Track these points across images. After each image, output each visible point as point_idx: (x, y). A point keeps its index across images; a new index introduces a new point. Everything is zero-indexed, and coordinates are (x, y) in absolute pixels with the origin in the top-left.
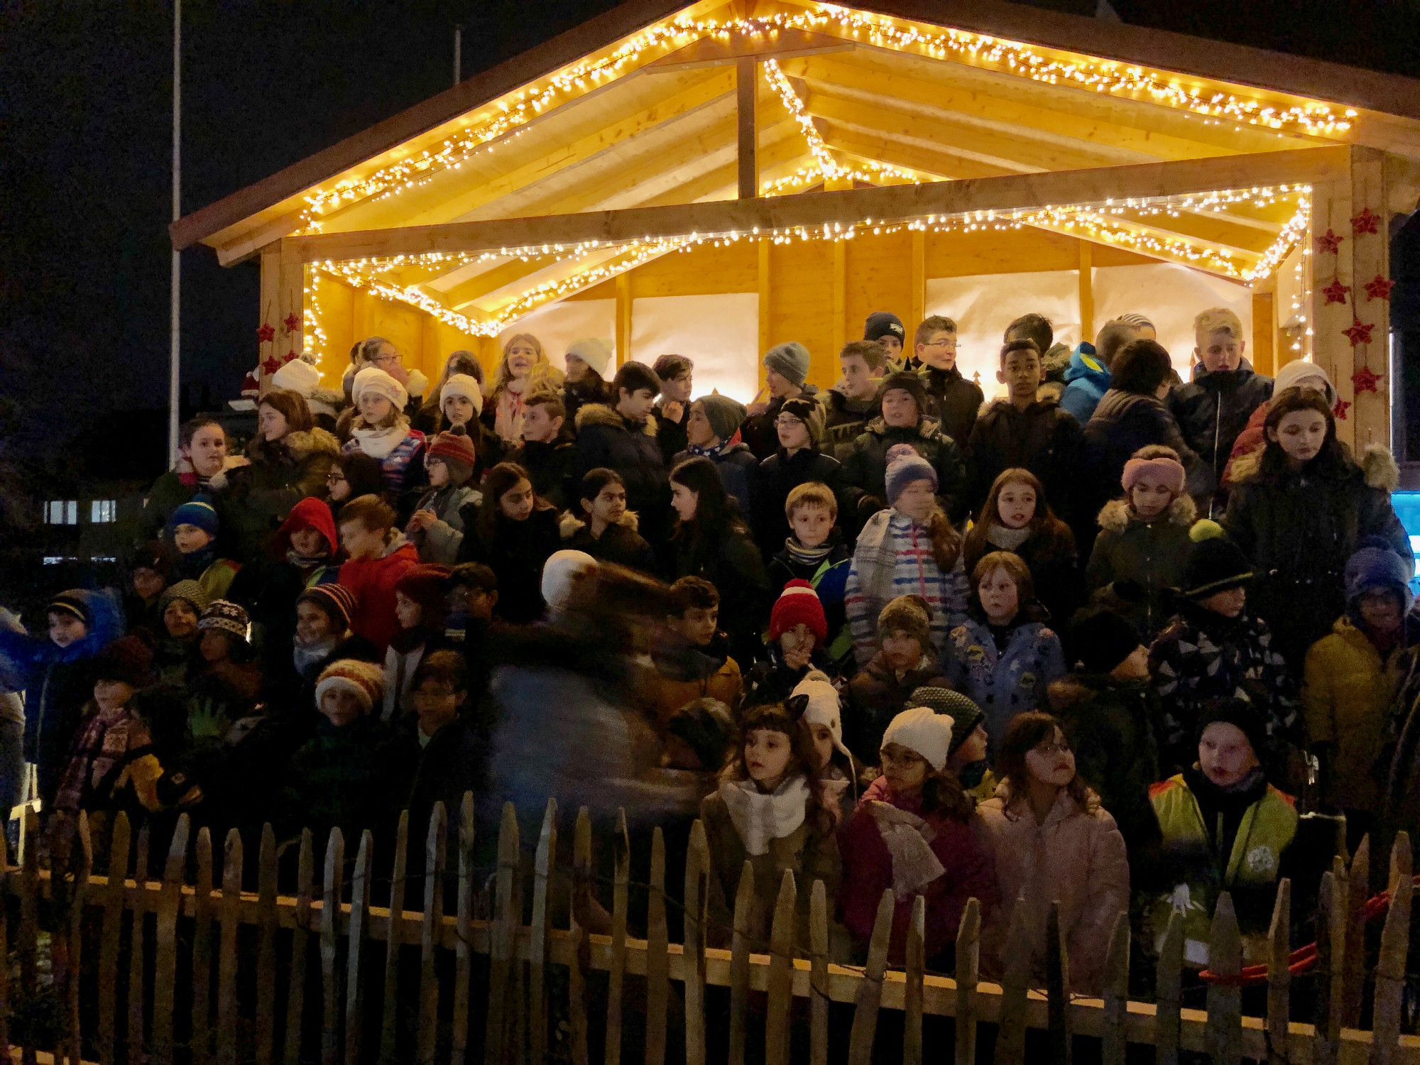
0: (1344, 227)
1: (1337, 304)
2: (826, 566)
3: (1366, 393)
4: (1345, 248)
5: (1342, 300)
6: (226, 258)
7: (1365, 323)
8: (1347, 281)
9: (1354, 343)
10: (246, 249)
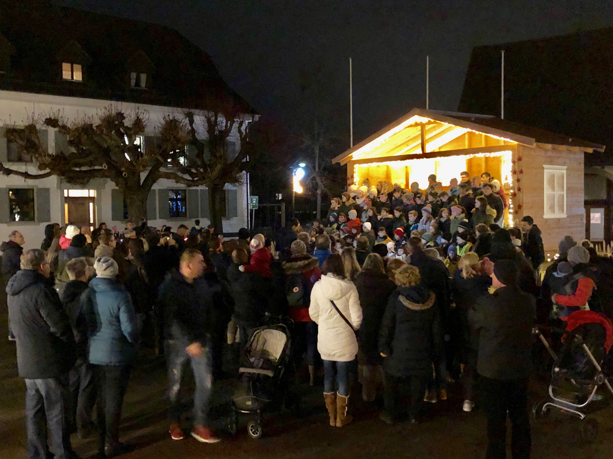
0: (516, 160)
1: (515, 175)
2: (413, 225)
3: (519, 192)
4: (516, 164)
5: (515, 174)
6: (342, 164)
7: (519, 178)
8: (517, 170)
9: (517, 182)
10: (345, 163)
